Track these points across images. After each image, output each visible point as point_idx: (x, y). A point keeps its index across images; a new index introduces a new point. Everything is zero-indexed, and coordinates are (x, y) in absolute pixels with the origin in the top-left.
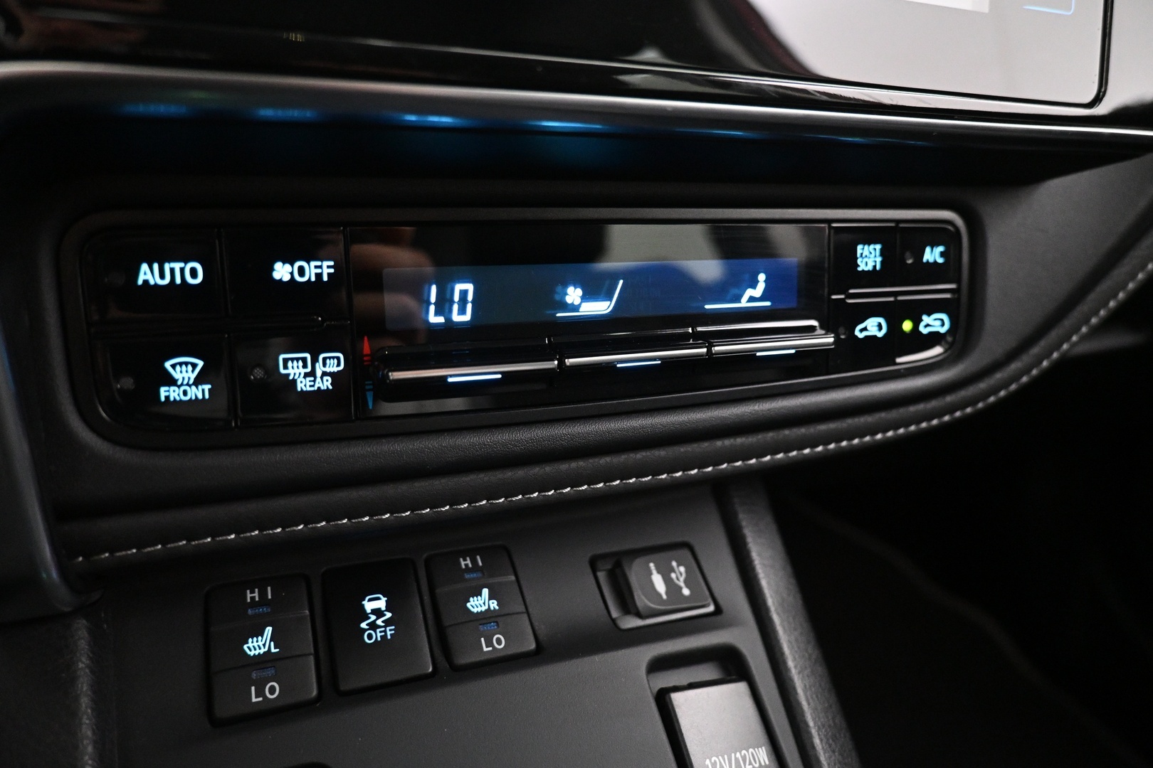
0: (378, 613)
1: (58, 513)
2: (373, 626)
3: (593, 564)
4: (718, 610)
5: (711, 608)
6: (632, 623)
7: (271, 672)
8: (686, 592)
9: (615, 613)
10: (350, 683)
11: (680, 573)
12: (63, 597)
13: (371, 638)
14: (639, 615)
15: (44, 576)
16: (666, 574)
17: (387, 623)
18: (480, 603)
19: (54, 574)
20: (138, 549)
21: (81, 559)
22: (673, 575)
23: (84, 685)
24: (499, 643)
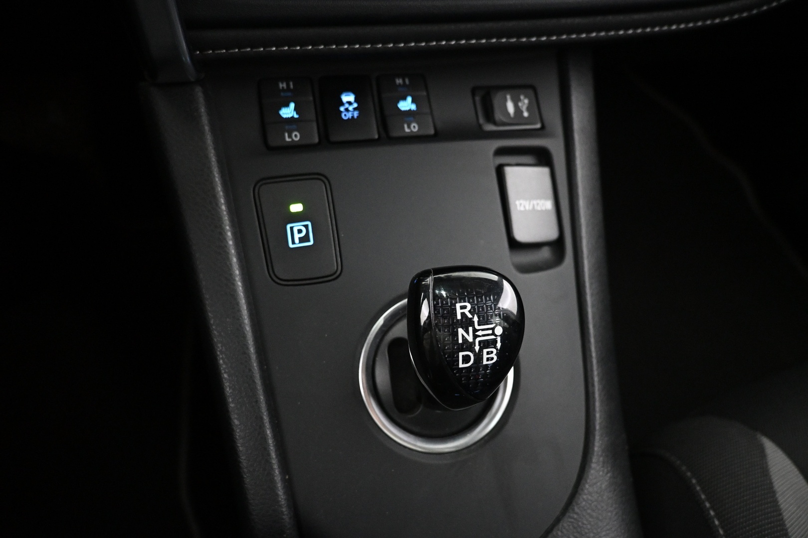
0: (350, 103)
1: (188, 25)
2: (347, 110)
3: (474, 91)
4: (543, 127)
5: (538, 126)
6: (490, 127)
7: (294, 127)
8: (526, 114)
9: (481, 121)
10: (335, 138)
11: (524, 102)
12: (191, 73)
13: (346, 116)
14: (495, 123)
15: (184, 58)
16: (516, 102)
17: (355, 109)
18: (407, 105)
19: (188, 59)
20: (226, 50)
21: (198, 52)
22: (520, 104)
23: (205, 119)
24: (415, 128)
